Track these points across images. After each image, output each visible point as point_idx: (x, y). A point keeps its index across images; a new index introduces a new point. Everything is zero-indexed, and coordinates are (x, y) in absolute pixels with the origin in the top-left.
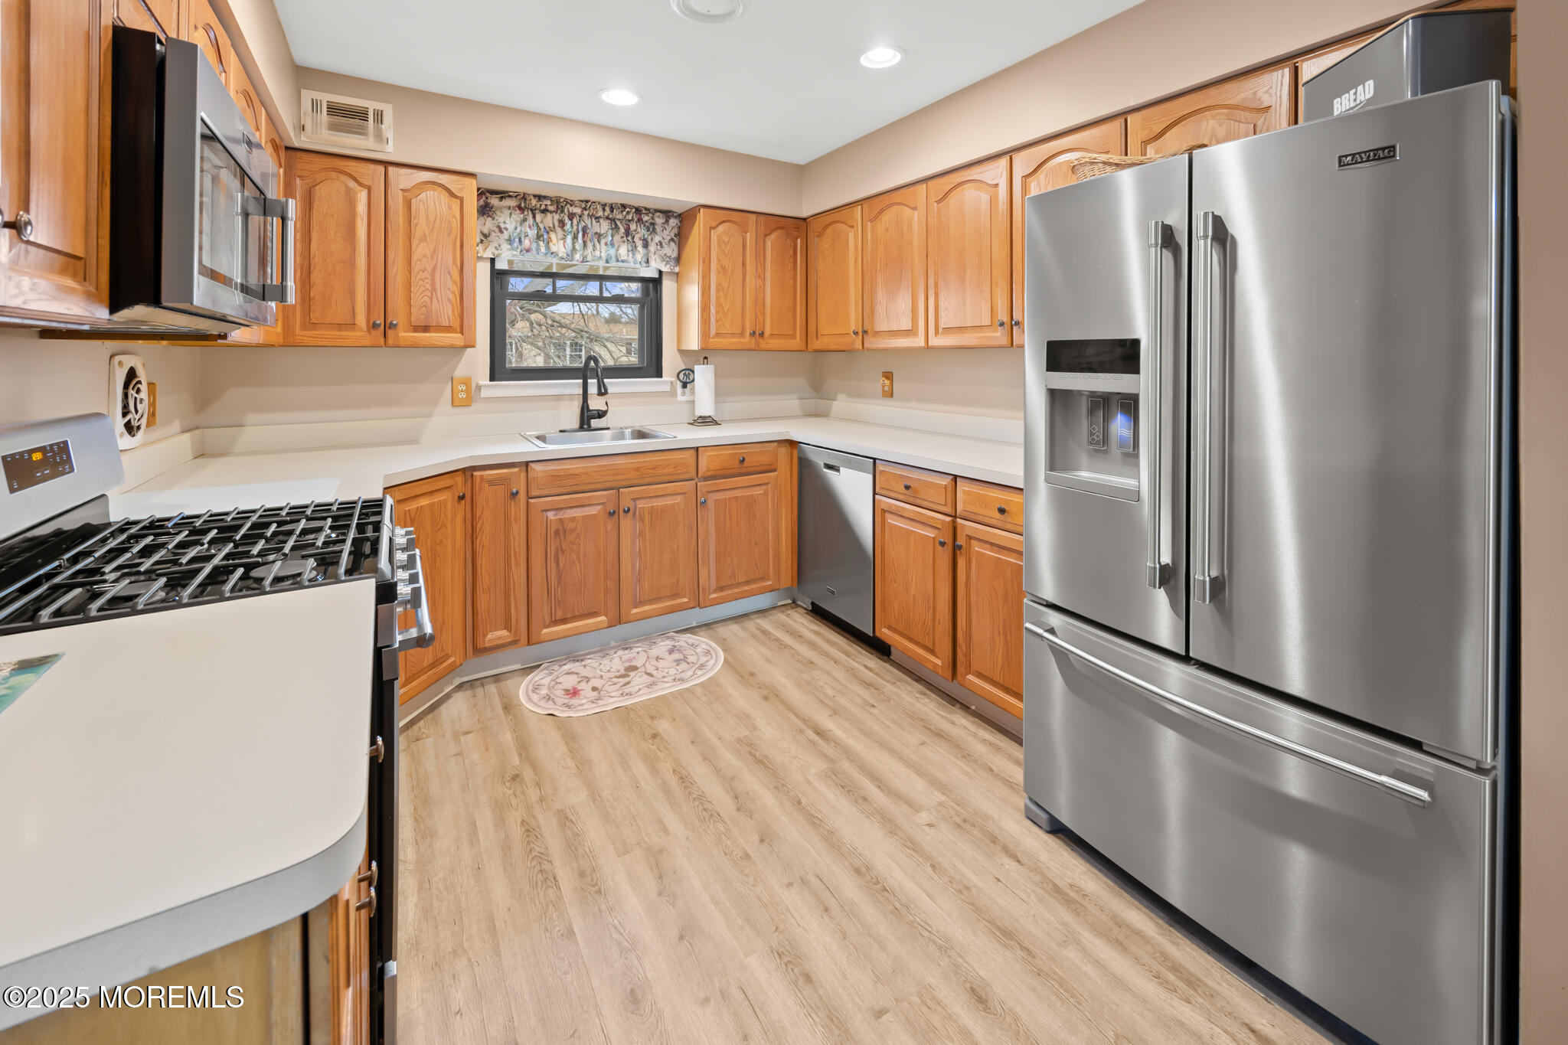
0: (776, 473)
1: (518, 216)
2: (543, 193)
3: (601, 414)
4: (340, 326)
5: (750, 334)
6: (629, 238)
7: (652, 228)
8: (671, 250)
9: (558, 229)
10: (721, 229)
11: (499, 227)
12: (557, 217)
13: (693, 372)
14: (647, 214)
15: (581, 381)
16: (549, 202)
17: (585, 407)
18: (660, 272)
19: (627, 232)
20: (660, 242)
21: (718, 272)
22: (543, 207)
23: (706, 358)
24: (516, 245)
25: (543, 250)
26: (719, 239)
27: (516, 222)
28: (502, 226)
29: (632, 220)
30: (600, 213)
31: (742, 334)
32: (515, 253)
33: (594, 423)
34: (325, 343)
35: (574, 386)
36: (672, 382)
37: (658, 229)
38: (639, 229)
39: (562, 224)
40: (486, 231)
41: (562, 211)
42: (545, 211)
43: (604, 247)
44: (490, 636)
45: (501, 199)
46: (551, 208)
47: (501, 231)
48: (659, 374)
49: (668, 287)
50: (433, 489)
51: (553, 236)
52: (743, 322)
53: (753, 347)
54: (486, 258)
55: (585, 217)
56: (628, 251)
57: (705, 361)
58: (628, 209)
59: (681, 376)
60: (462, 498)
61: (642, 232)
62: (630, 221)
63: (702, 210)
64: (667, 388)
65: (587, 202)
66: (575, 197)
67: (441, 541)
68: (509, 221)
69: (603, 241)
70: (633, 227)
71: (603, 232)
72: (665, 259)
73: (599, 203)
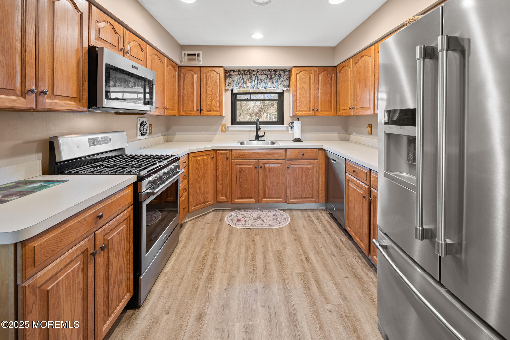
0: (317, 160)
1: (238, 77)
2: (245, 69)
3: (262, 136)
4: (191, 110)
5: (312, 110)
6: (272, 80)
7: (280, 76)
8: (286, 83)
9: (249, 80)
10: (301, 73)
11: (233, 81)
12: (249, 76)
13: (294, 123)
14: (277, 72)
15: (256, 126)
16: (247, 72)
17: (257, 134)
18: (283, 90)
19: (271, 78)
20: (283, 80)
21: (300, 89)
22: (245, 73)
23: (298, 118)
24: (237, 85)
25: (245, 86)
26: (300, 77)
27: (238, 79)
28: (234, 80)
29: (273, 74)
30: (262, 73)
31: (309, 110)
32: (237, 88)
33: (260, 139)
34: (187, 115)
35: (254, 127)
36: (287, 127)
37: (282, 76)
38: (275, 77)
39: (251, 78)
40: (230, 82)
41: (251, 74)
42: (246, 74)
43: (263, 84)
44: (221, 198)
45: (234, 72)
46: (248, 73)
47: (234, 82)
48: (283, 124)
49: (286, 94)
50: (204, 154)
51: (247, 82)
52: (309, 106)
53: (313, 114)
54: (230, 90)
55: (258, 75)
56: (271, 84)
57: (298, 119)
58: (270, 71)
59: (290, 125)
60: (213, 158)
61: (276, 78)
62: (272, 74)
63: (293, 68)
64: (286, 128)
65: (258, 70)
66: (254, 69)
67: (206, 169)
68: (236, 78)
69: (263, 82)
70: (273, 76)
71: (263, 79)
72: (284, 86)
73: (261, 70)
